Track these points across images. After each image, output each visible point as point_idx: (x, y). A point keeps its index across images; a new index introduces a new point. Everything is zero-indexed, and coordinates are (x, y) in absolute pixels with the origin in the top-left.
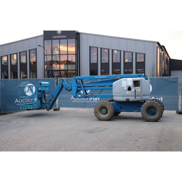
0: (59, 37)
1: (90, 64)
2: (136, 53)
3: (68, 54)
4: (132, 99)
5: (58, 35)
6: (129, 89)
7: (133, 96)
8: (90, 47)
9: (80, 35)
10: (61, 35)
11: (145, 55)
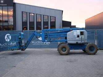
0: (2, 5)
1: (22, 22)
2: (50, 16)
3: (8, 16)
4: (79, 42)
5: (1, 4)
6: (78, 36)
7: (80, 40)
8: (22, 12)
9: (16, 4)
10: (3, 4)
11: (55, 17)
